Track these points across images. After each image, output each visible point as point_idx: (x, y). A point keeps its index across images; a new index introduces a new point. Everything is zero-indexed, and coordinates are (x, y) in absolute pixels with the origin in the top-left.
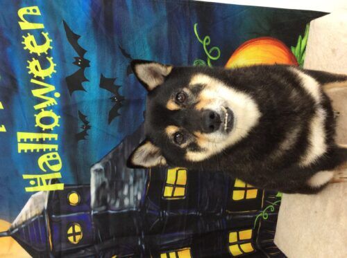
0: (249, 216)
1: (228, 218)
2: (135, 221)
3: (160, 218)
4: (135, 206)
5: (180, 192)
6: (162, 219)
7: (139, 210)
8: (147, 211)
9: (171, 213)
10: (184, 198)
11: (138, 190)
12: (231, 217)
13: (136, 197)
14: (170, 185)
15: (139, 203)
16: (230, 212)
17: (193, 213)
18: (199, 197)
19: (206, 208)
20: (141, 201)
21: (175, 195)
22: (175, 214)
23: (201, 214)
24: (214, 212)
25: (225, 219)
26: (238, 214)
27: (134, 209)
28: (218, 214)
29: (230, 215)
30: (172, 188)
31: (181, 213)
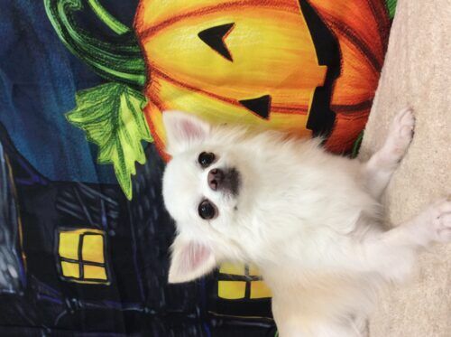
0: (261, 325)
1: (214, 323)
2: (21, 310)
3: (69, 310)
4: (11, 286)
5: (97, 274)
6: (72, 312)
7: (22, 294)
8: (39, 297)
9: (88, 304)
10: (108, 284)
11: (6, 262)
12: (221, 322)
13: (7, 272)
14: (69, 261)
15: (17, 283)
16: (216, 315)
17: (135, 309)
18: (141, 285)
19: (162, 304)
20: (19, 280)
21: (86, 276)
22: (98, 306)
23: (153, 312)
24: (181, 311)
25: (209, 324)
26: (237, 319)
27: (11, 291)
28: (192, 316)
29: (218, 319)
30: (77, 266)
31: (109, 305)
